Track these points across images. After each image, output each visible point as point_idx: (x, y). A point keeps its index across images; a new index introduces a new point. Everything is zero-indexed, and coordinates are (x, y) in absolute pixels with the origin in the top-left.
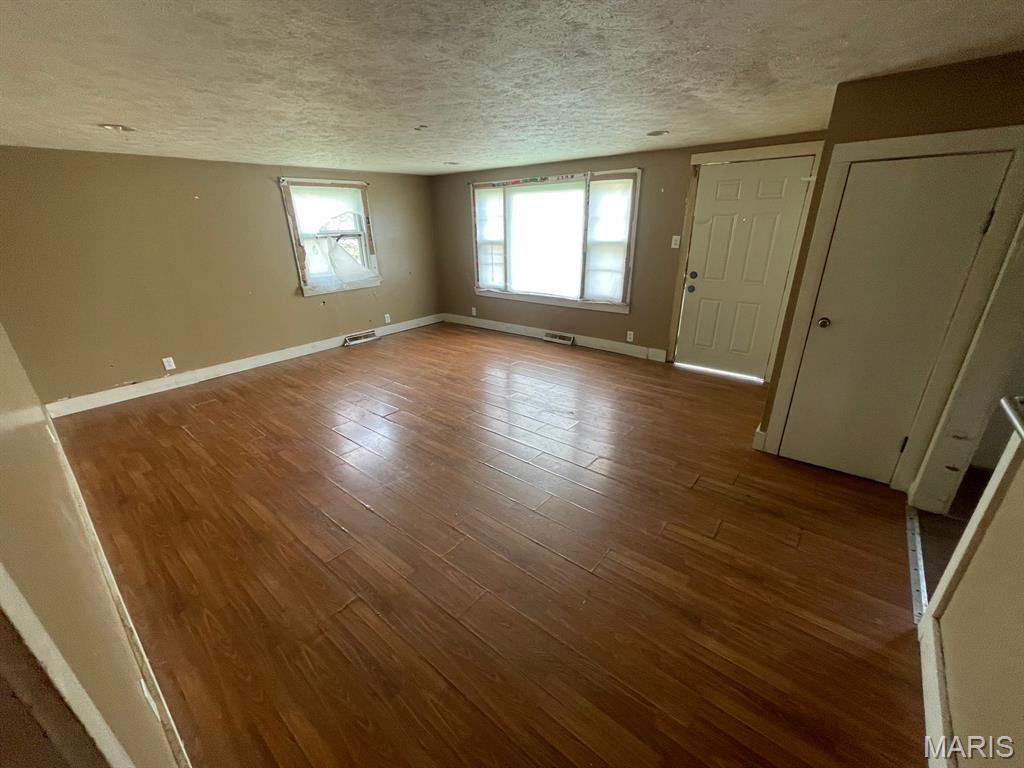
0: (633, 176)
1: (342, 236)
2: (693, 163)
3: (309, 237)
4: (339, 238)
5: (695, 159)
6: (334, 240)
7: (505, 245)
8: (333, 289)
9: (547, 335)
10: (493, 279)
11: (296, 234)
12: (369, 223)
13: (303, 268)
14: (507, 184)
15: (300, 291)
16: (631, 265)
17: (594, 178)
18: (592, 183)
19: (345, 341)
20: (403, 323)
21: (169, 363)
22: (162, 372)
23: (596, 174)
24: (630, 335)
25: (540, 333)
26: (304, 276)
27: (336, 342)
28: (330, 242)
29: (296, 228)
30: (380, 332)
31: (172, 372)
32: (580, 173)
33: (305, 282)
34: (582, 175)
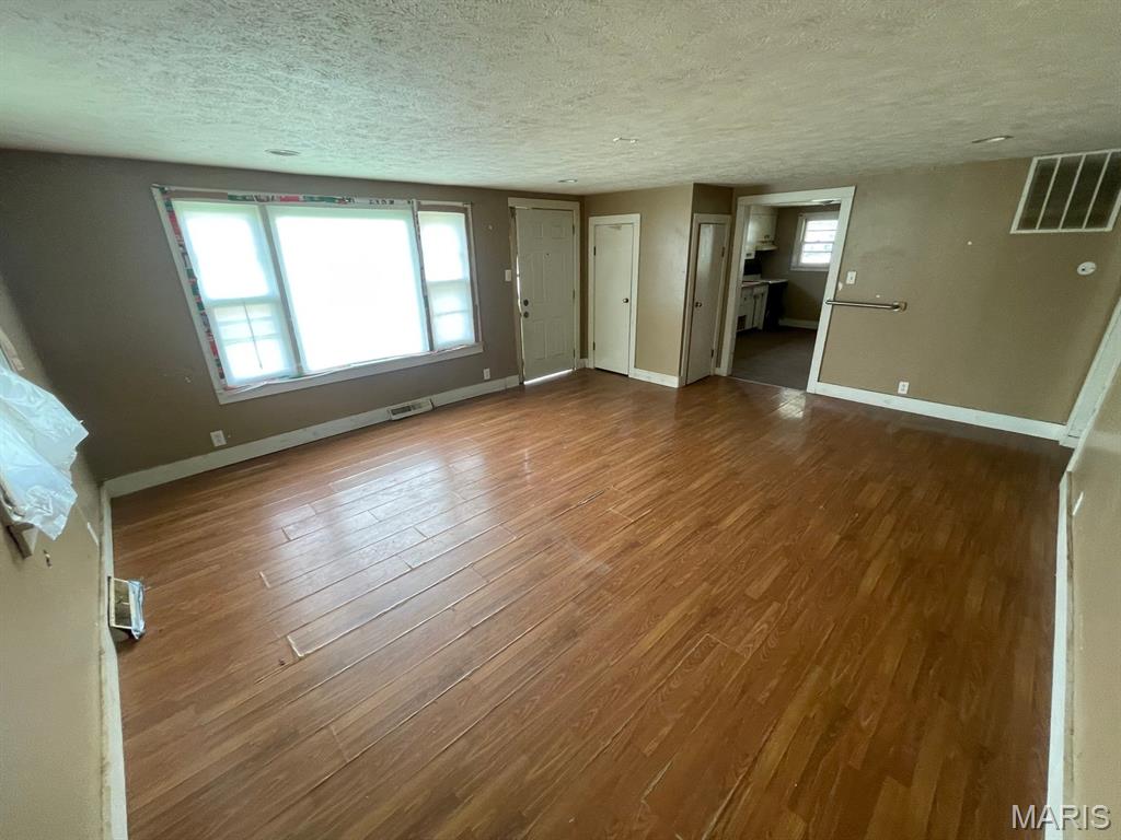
0: (464, 211)
2: (510, 205)
5: (512, 202)
7: (283, 302)
9: (394, 412)
14: (270, 199)
16: (477, 302)
17: (421, 208)
18: (419, 213)
23: (424, 203)
24: (487, 373)
25: (381, 414)
32: (403, 199)
34: (406, 201)
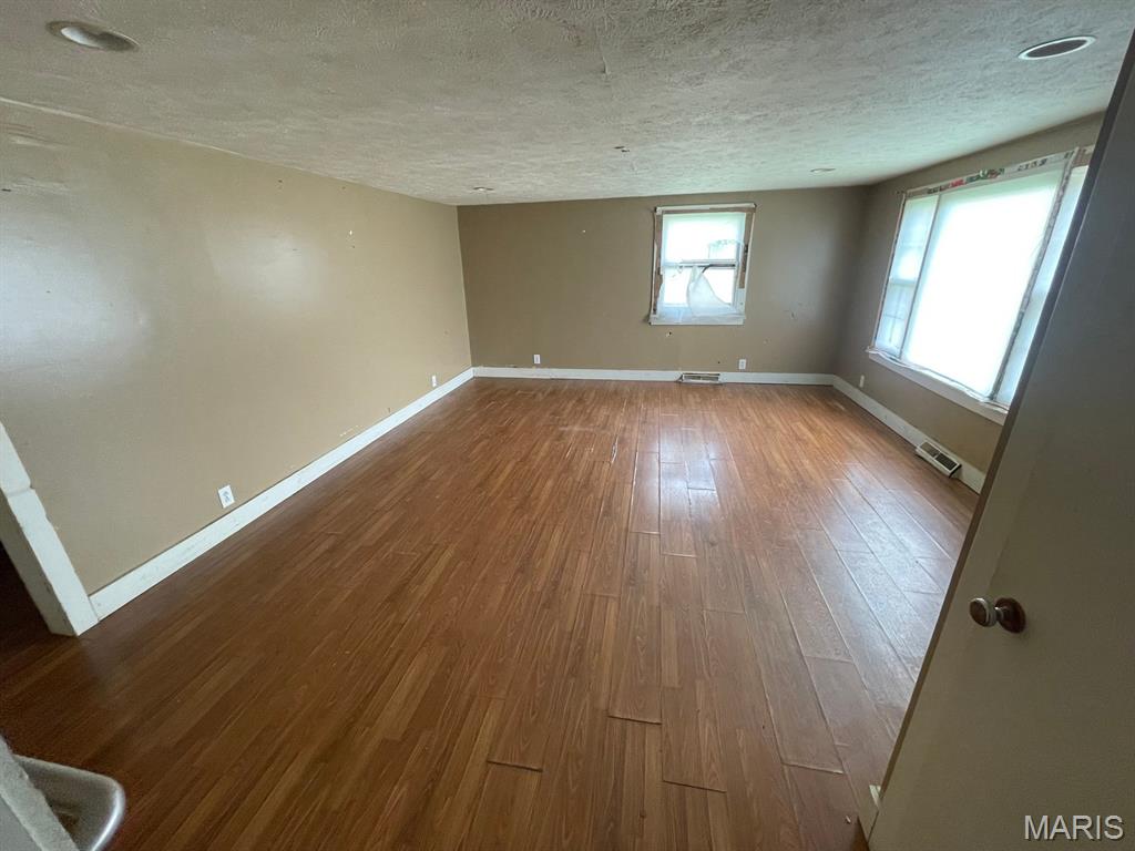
1: (711, 266)
3: (670, 266)
4: (706, 268)
6: (699, 271)
7: (917, 286)
8: (680, 322)
10: (890, 340)
11: (659, 263)
12: (746, 251)
13: (656, 297)
14: (947, 187)
15: (647, 319)
19: (681, 378)
20: (762, 374)
21: (537, 359)
22: (531, 364)
26: (655, 305)
27: (672, 376)
28: (694, 272)
29: (659, 256)
30: (725, 377)
31: (537, 366)
33: (655, 310)
